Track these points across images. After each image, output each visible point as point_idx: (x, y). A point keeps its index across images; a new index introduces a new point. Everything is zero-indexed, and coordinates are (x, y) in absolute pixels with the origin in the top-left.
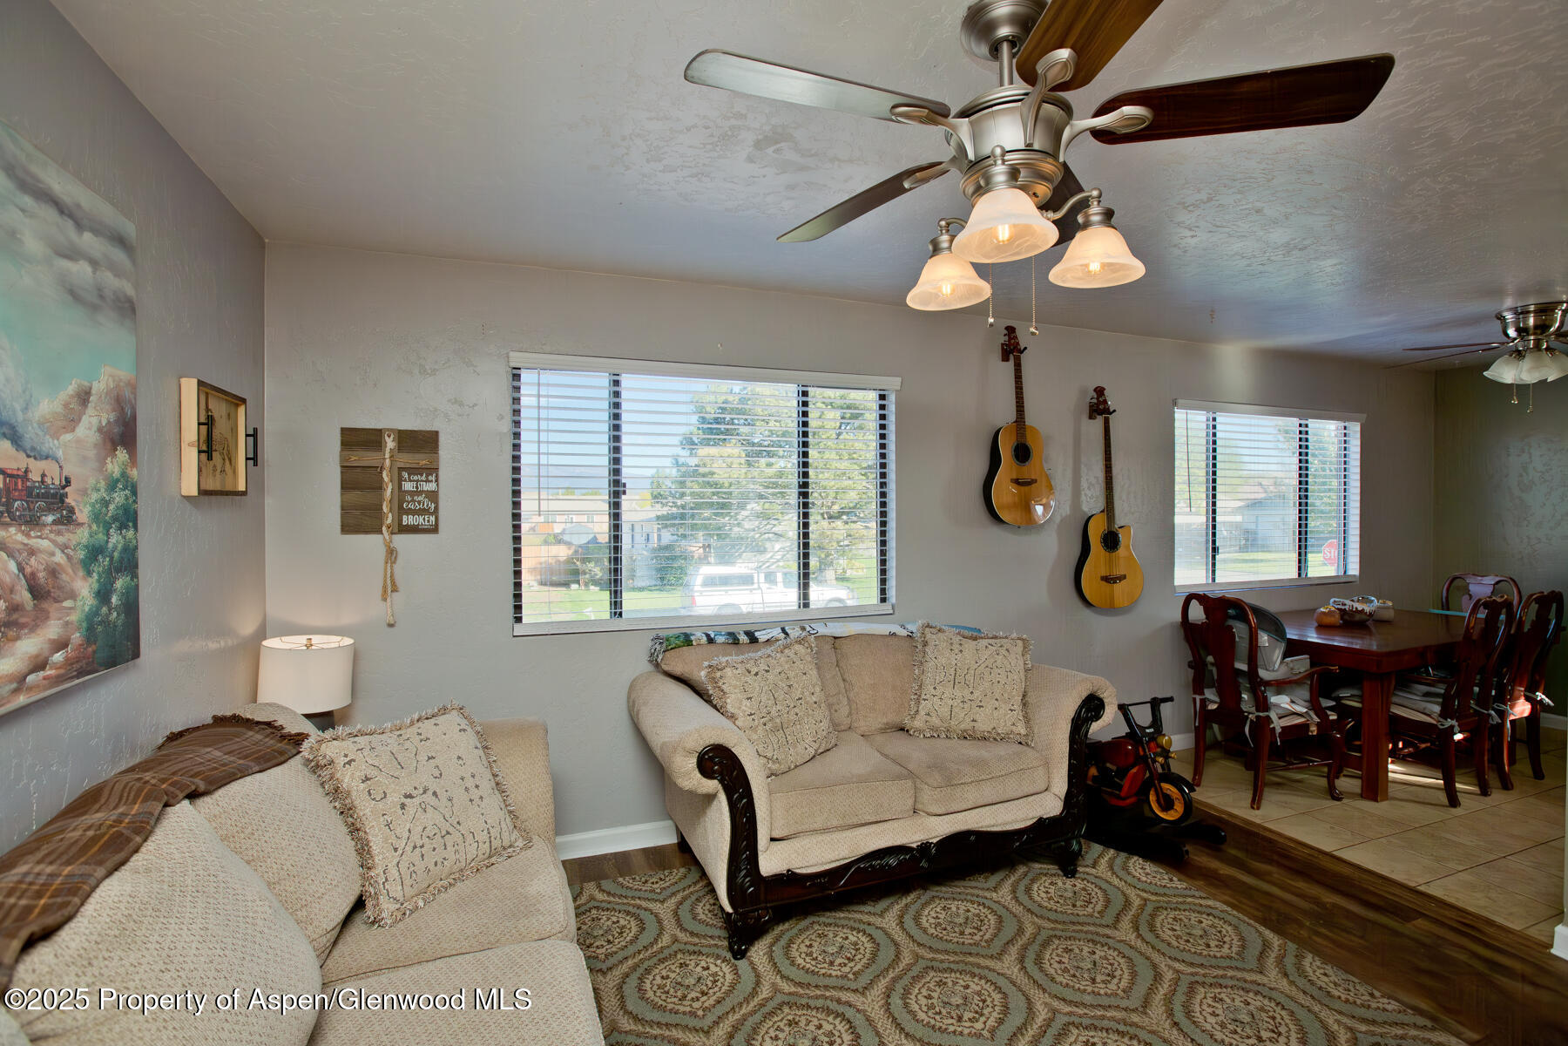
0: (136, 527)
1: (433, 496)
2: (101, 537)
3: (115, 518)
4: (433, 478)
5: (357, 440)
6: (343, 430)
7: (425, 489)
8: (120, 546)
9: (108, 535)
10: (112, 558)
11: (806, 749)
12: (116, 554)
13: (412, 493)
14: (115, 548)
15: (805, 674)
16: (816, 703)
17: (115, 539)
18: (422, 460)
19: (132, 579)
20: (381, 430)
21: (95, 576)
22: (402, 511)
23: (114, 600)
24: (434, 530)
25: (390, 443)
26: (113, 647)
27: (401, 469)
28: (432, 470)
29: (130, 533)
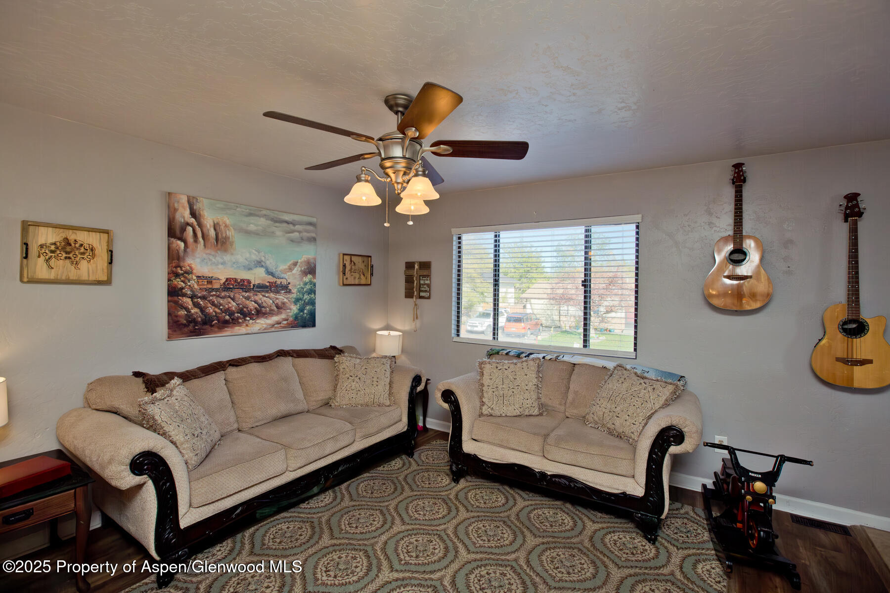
0: (315, 294)
1: (429, 286)
2: (301, 296)
3: (306, 292)
4: (428, 279)
5: (410, 266)
6: (406, 263)
7: (426, 283)
8: (308, 299)
9: (303, 296)
10: (305, 302)
11: (515, 410)
12: (306, 301)
13: (423, 285)
14: (306, 299)
15: (526, 375)
16: (527, 390)
17: (306, 297)
18: (425, 273)
19: (313, 307)
20: (413, 262)
21: (298, 305)
22: (420, 291)
23: (305, 311)
24: (429, 298)
25: (416, 267)
26: (305, 323)
27: (420, 276)
28: (428, 276)
29: (313, 295)
